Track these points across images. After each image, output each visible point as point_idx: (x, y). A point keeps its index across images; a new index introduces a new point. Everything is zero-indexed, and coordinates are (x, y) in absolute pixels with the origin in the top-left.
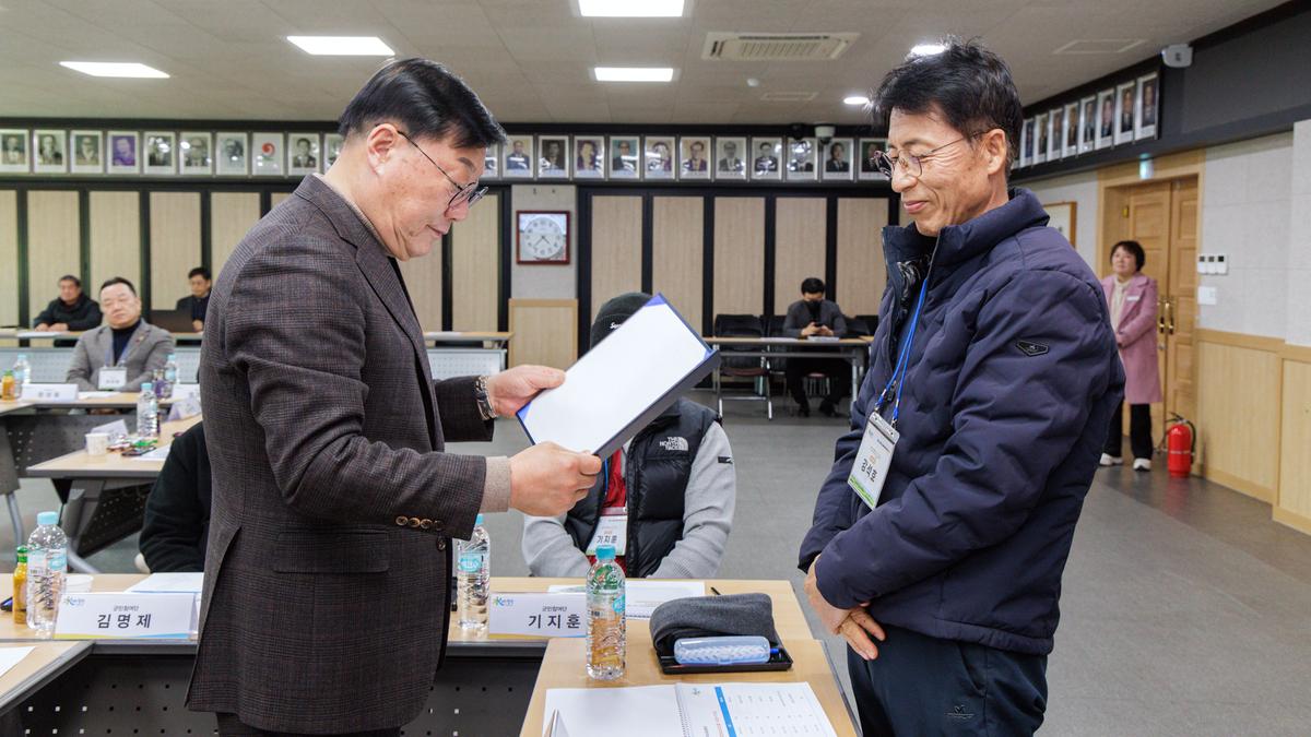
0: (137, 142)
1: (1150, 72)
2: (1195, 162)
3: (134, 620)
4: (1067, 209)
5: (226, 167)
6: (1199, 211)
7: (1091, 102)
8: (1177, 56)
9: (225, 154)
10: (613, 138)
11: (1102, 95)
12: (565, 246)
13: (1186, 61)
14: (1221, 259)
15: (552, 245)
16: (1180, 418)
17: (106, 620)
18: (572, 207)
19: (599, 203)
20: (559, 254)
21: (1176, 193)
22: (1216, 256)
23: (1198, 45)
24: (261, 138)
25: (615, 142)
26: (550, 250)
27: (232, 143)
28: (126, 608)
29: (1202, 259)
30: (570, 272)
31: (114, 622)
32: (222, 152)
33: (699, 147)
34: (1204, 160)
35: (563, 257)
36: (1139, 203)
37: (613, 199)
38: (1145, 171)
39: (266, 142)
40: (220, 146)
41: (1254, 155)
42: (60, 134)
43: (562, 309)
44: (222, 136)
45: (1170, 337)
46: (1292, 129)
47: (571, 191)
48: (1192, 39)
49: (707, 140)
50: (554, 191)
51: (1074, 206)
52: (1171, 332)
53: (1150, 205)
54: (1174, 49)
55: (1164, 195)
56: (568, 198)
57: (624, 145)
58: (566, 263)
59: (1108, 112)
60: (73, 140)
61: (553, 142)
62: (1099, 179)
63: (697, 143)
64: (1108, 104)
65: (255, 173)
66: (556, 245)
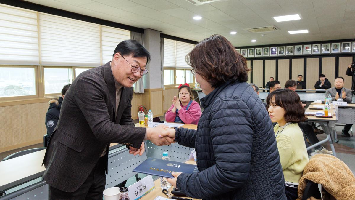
0: (277, 49)
5: (296, 53)
9: (297, 50)
24: (305, 46)
27: (298, 48)
32: (296, 50)
39: (306, 47)
40: (296, 48)
42: (261, 49)
44: (296, 46)
60: (263, 50)
65: (304, 54)
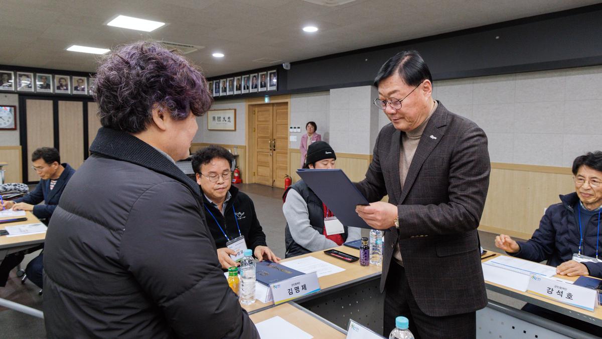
1: (274, 69)
2: (287, 98)
3: (300, 288)
4: (233, 111)
6: (289, 113)
7: (247, 77)
8: (286, 66)
10: (38, 74)
11: (252, 75)
12: (13, 122)
13: (289, 68)
14: (299, 128)
15: (6, 121)
16: (287, 176)
17: (291, 291)
18: (17, 104)
19: (30, 103)
20: (11, 125)
21: (274, 107)
22: (297, 127)
23: (292, 64)
25: (39, 76)
26: (5, 123)
28: (296, 284)
29: (291, 128)
30: (16, 134)
31: (294, 291)
33: (81, 81)
34: (291, 98)
35: (13, 127)
36: (260, 110)
37: (38, 102)
38: (267, 100)
41: (309, 98)
43: (13, 151)
45: (274, 152)
46: (329, 90)
47: (16, 97)
48: (292, 61)
49: (85, 79)
50: (6, 96)
51: (235, 110)
52: (274, 150)
53: (264, 111)
54: (286, 64)
55: (271, 108)
56: (14, 100)
57: (44, 78)
58: (15, 129)
59: (255, 81)
61: (6, 73)
62: (245, 102)
63: (80, 79)
64: (255, 78)
66: (8, 121)
